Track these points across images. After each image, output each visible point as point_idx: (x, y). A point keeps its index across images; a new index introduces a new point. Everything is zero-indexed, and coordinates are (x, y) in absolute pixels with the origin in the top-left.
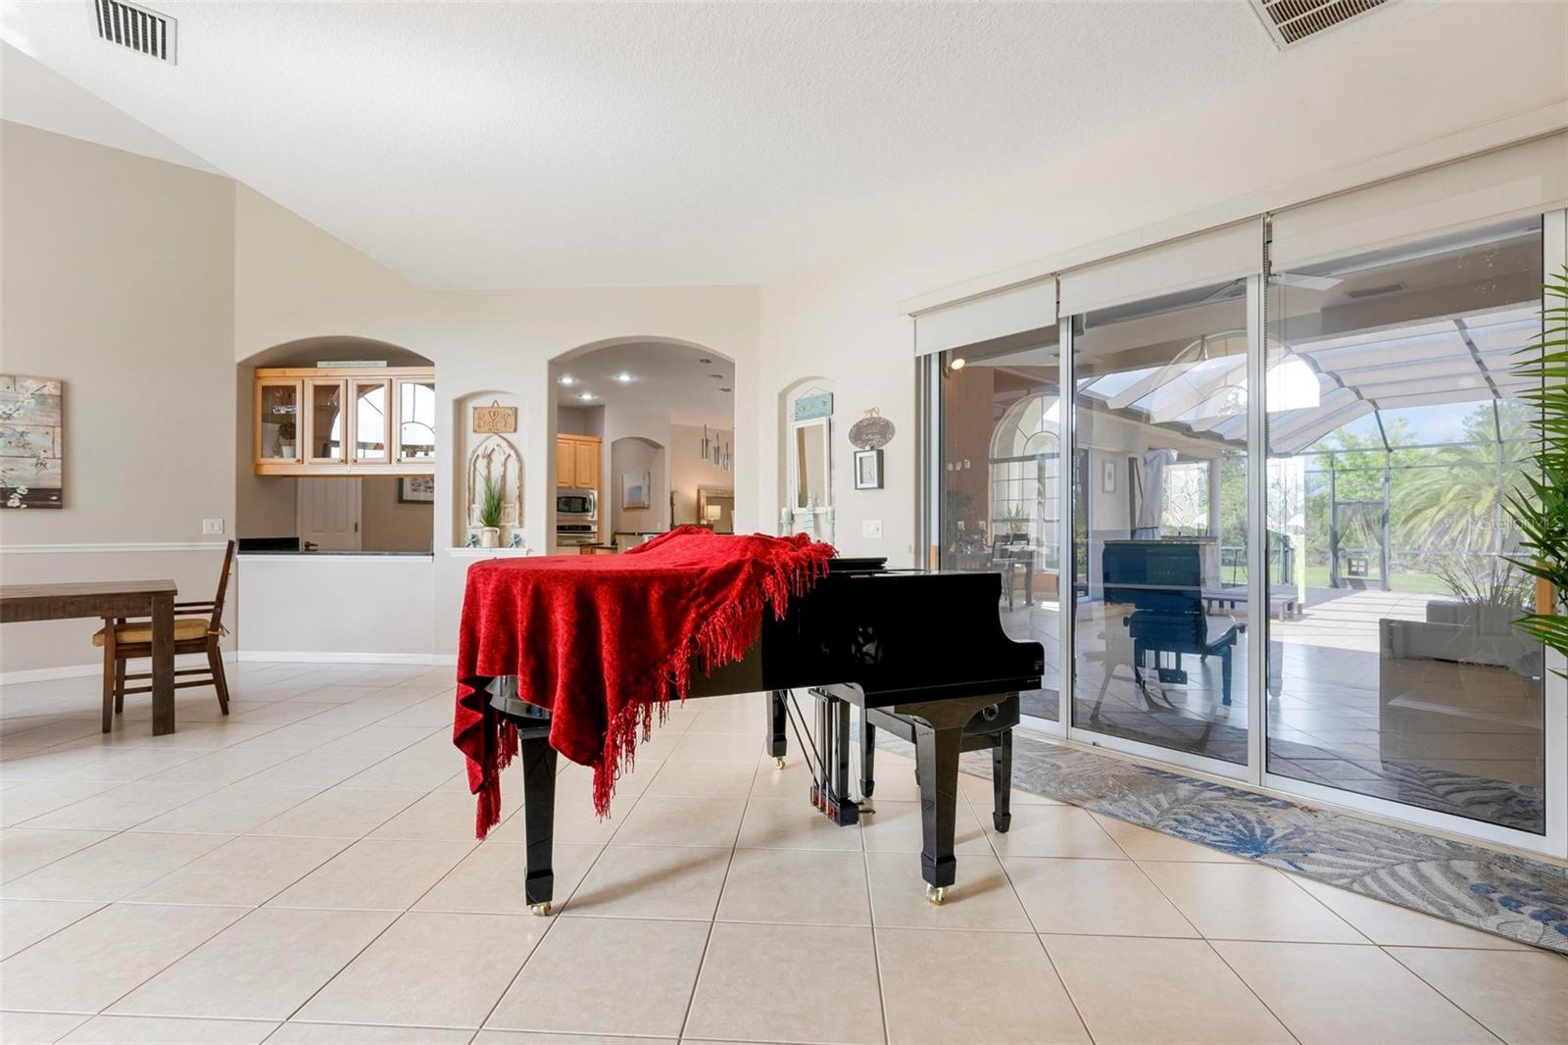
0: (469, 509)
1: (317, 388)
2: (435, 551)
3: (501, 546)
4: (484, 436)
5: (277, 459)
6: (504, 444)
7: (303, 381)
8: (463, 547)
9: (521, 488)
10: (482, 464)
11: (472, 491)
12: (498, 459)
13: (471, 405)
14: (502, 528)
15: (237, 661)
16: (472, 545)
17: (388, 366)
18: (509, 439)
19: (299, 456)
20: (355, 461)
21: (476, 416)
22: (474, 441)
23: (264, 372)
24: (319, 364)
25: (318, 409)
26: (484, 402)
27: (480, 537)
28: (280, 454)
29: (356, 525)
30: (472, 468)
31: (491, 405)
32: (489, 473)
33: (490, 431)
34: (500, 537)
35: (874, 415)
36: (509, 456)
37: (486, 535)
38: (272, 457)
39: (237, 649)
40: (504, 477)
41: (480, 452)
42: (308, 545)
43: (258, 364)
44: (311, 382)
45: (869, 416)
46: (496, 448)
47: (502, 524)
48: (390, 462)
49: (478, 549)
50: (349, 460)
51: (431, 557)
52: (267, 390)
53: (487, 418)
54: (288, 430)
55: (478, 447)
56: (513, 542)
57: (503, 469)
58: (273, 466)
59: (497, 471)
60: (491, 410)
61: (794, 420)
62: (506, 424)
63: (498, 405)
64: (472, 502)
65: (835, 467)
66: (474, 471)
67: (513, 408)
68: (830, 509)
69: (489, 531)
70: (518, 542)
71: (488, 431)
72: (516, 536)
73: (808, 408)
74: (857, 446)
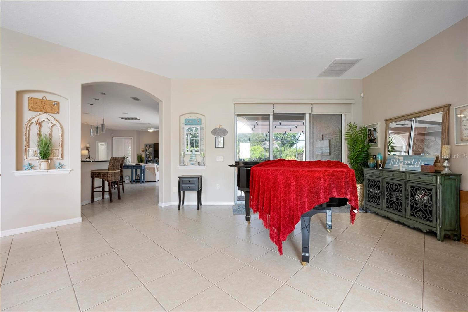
0: (25, 150)
3: (51, 168)
4: (37, 113)
6: (51, 119)
8: (21, 170)
9: (62, 141)
10: (35, 127)
11: (28, 140)
12: (46, 126)
13: (26, 97)
14: (51, 160)
16: (29, 169)
21: (31, 102)
22: (28, 115)
26: (36, 96)
27: (36, 164)
30: (28, 129)
31: (41, 98)
32: (40, 132)
34: (50, 165)
35: (220, 127)
36: (55, 125)
37: (41, 164)
40: (51, 135)
41: (34, 121)
46: (46, 120)
47: (51, 158)
49: (33, 171)
53: (39, 104)
55: (33, 118)
56: (58, 166)
57: (50, 131)
59: (45, 131)
60: (41, 100)
61: (184, 124)
62: (52, 109)
63: (46, 98)
64: (28, 146)
65: (203, 140)
66: (29, 131)
67: (57, 102)
68: (202, 153)
69: (44, 161)
70: (61, 166)
71: (40, 111)
72: (60, 164)
73: (191, 122)
74: (214, 135)
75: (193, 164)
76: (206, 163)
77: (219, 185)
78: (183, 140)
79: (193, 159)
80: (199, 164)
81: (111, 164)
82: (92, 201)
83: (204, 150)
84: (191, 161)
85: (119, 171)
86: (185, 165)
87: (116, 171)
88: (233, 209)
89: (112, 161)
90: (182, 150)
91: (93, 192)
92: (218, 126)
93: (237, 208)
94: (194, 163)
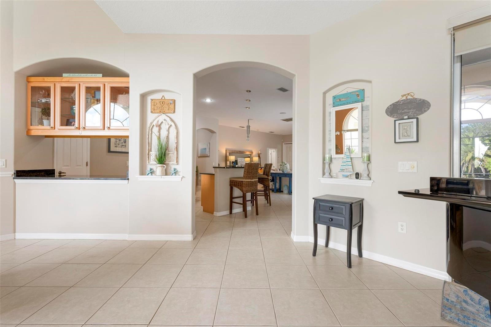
0: (148, 154)
1: (62, 88)
2: (129, 178)
3: (166, 174)
4: (157, 115)
5: (40, 127)
6: (168, 119)
7: (55, 84)
8: (145, 175)
9: (177, 143)
10: (155, 130)
11: (150, 144)
12: (164, 127)
13: (149, 98)
14: (167, 165)
15: (15, 239)
16: (150, 174)
17: (103, 77)
18: (170, 117)
19: (52, 125)
20: (84, 128)
21: (153, 104)
22: (151, 117)
23: (32, 79)
24: (64, 75)
25: (63, 100)
26: (157, 96)
27: (155, 169)
28: (42, 124)
29: (87, 163)
30: (150, 132)
31: (161, 99)
32: (160, 135)
33: (160, 112)
34: (166, 170)
35: (409, 97)
36: (171, 125)
37: (158, 169)
38: (38, 126)
39: (15, 232)
40: (168, 137)
41: (154, 123)
42: (60, 173)
43: (29, 74)
44: (59, 85)
45: (404, 98)
46: (164, 122)
47: (167, 162)
48: (104, 129)
49: (154, 176)
50: (81, 127)
51: (127, 181)
52: (34, 89)
53: (159, 105)
54: (46, 111)
55: (154, 120)
56: (173, 172)
57: (167, 133)
58: (38, 130)
59: (164, 134)
60: (161, 100)
61: (332, 106)
62: (169, 109)
63: (164, 98)
64: (150, 150)
65: (367, 131)
66: (151, 134)
67: (173, 100)
68: (365, 155)
69: (160, 166)
70: (176, 172)
71: (159, 112)
72: (175, 169)
73: (343, 99)
74: (393, 117)
75: (347, 177)
76: (372, 175)
77: (404, 224)
78: (329, 134)
79: (347, 167)
80: (357, 176)
81: (245, 171)
82: (231, 213)
83: (370, 150)
84: (342, 170)
85: (257, 180)
86: (332, 177)
87: (253, 180)
88: (443, 297)
89: (247, 168)
90: (327, 151)
91: (231, 202)
92: (403, 96)
93: (458, 297)
94: (349, 174)
